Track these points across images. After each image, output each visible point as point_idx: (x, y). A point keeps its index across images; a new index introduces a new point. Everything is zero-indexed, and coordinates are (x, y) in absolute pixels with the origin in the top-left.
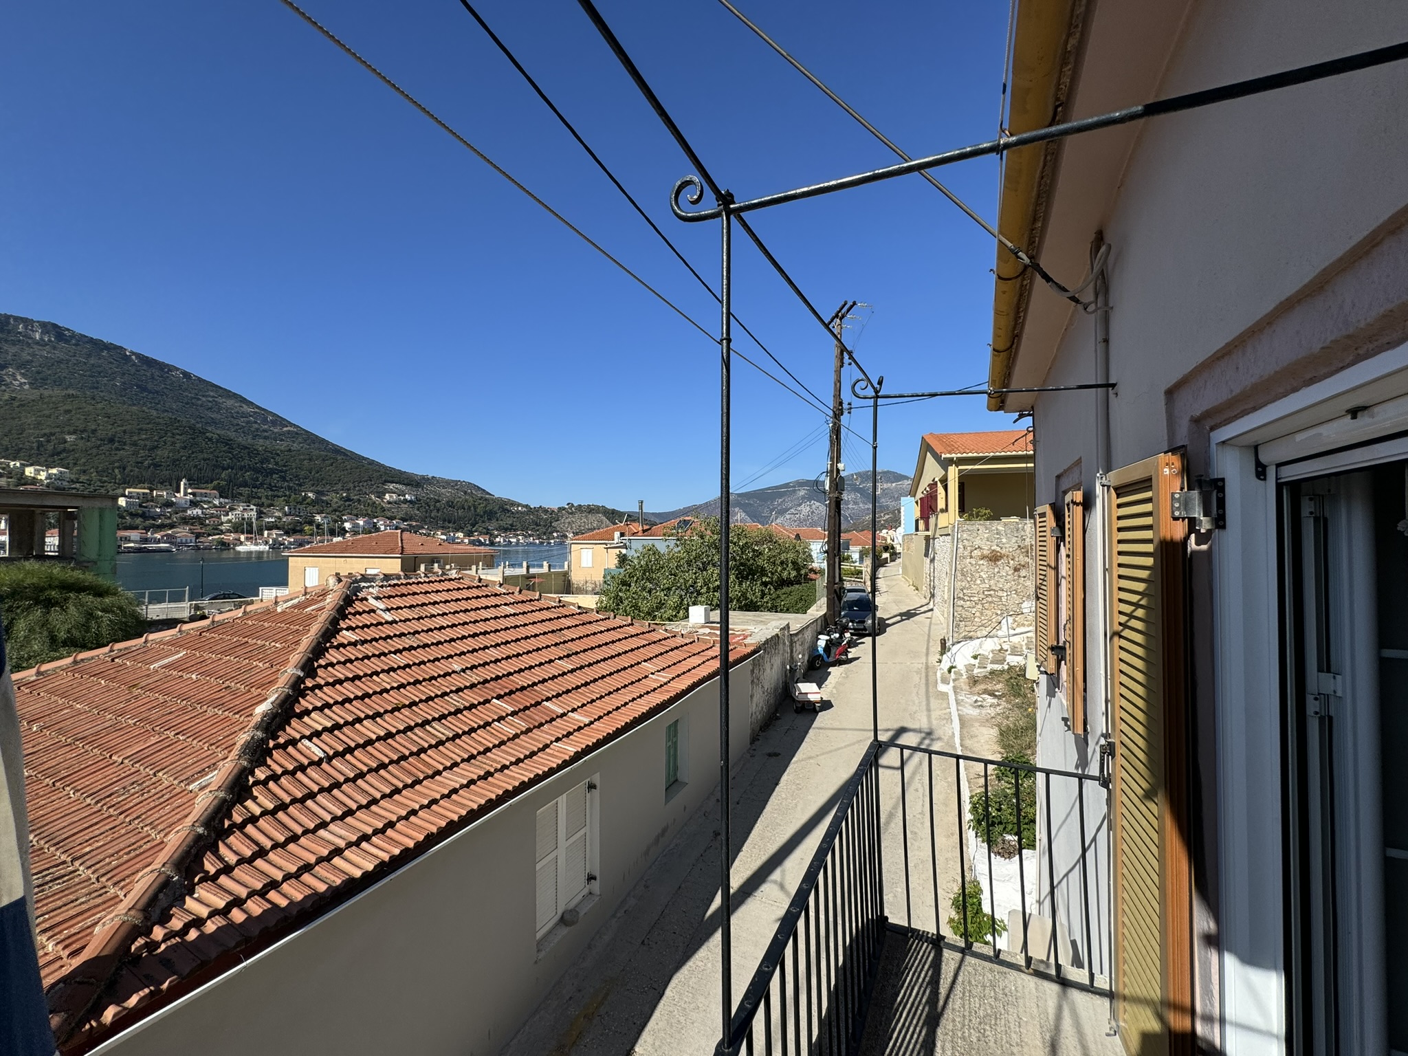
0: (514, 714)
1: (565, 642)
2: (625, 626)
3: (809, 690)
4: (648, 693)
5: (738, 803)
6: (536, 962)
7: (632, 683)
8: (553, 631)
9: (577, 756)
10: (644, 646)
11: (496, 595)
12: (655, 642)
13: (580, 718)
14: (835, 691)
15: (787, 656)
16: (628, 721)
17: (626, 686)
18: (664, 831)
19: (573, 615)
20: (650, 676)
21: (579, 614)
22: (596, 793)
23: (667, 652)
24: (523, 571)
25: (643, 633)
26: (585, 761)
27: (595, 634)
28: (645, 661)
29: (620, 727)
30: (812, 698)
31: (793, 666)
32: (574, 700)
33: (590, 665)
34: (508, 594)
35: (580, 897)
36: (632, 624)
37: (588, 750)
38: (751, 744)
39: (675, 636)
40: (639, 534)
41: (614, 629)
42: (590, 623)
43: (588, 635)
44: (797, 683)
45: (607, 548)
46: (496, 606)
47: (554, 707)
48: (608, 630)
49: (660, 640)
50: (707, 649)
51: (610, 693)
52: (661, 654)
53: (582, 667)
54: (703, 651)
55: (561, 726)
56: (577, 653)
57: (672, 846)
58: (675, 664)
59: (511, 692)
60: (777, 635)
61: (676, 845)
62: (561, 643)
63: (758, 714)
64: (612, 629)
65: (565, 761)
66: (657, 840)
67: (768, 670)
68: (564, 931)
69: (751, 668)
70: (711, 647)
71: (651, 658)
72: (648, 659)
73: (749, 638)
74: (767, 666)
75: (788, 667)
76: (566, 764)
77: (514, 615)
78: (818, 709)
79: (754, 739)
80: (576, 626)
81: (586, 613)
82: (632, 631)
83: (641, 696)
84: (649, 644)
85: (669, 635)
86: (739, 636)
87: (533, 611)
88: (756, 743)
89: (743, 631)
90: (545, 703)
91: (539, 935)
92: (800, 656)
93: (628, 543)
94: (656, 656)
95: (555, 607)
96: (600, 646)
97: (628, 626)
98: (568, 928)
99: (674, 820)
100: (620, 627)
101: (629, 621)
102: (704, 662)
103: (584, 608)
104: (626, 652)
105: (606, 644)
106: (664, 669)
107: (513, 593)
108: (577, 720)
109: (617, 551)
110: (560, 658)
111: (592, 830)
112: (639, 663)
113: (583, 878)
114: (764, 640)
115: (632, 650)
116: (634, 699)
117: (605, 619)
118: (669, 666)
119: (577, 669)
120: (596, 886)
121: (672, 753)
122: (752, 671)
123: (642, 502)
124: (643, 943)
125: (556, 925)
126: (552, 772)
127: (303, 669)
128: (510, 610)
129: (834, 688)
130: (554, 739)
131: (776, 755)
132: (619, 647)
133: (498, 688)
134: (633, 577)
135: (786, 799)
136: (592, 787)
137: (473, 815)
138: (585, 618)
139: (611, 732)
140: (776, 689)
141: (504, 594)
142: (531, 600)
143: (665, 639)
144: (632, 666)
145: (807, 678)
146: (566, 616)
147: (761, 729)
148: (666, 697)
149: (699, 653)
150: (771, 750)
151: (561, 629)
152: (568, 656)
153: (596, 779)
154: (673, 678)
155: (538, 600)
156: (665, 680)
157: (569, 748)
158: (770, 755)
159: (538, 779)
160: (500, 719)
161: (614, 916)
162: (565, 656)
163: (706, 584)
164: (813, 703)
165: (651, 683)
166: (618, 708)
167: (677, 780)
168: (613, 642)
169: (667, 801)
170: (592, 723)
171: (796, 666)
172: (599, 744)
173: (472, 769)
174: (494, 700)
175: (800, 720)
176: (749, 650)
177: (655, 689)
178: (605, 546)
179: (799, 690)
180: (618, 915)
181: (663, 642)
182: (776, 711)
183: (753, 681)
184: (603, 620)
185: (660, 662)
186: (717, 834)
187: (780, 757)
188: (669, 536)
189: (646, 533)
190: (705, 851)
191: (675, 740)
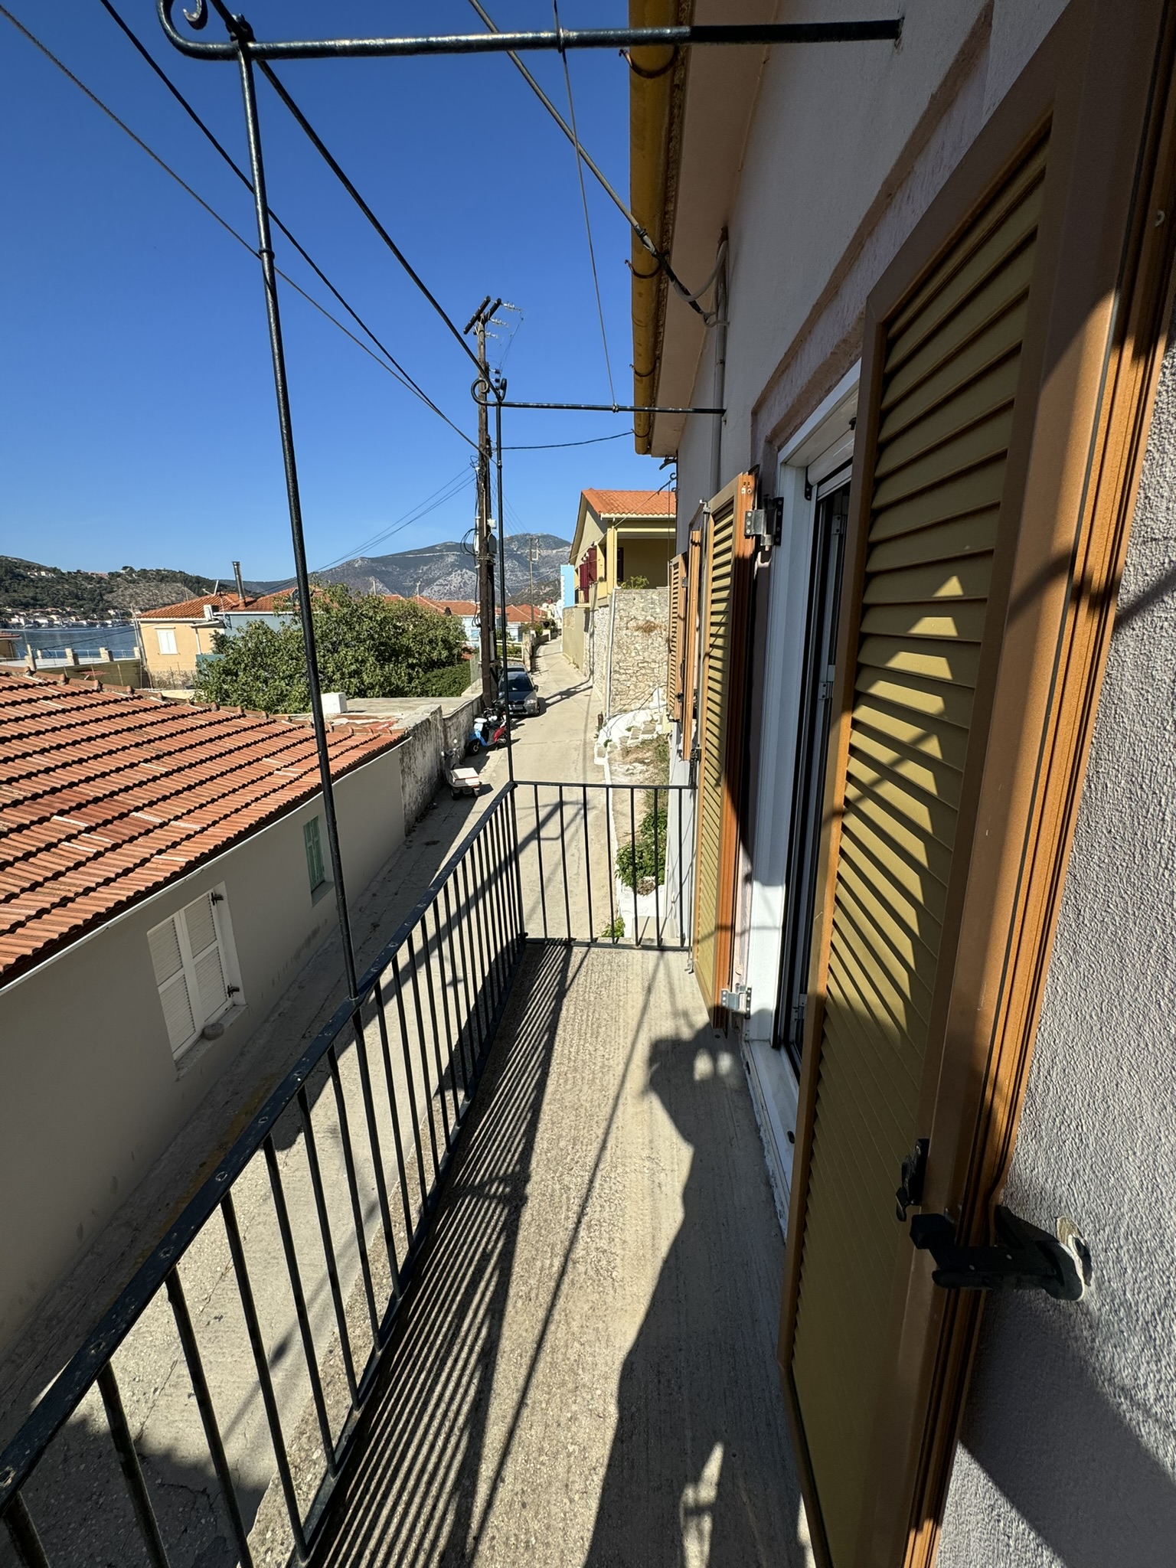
0: (88, 830)
1: (149, 741)
2: (235, 718)
3: (467, 776)
4: (275, 791)
6: (178, 1080)
7: (253, 782)
8: (129, 729)
9: (190, 866)
10: (263, 740)
11: (26, 686)
12: (277, 735)
13: (188, 825)
14: (494, 775)
15: (441, 742)
16: (253, 822)
17: (244, 786)
18: (315, 932)
19: (156, 708)
20: (276, 772)
21: (166, 706)
22: (223, 904)
23: (294, 745)
24: (69, 661)
25: (260, 725)
26: (202, 870)
27: (192, 729)
28: (266, 756)
29: (243, 829)
30: (470, 783)
31: (447, 752)
32: (176, 807)
33: (191, 766)
34: (46, 685)
35: (222, 1011)
36: (244, 716)
37: (204, 858)
38: (406, 836)
39: (303, 727)
40: (240, 608)
41: (219, 722)
42: (183, 716)
43: (182, 732)
44: (453, 769)
45: (196, 628)
46: (30, 701)
47: (149, 817)
48: (211, 724)
49: (284, 732)
50: (346, 739)
51: (224, 795)
52: (287, 747)
53: (180, 770)
54: (341, 741)
55: (162, 837)
56: (170, 753)
57: (326, 946)
58: (306, 757)
59: (79, 806)
60: (428, 720)
62: (144, 742)
63: (412, 804)
64: (215, 723)
65: (174, 873)
66: (308, 941)
67: (420, 758)
68: (209, 1045)
69: (400, 756)
70: (350, 737)
71: (274, 754)
72: (271, 755)
73: (395, 725)
74: (419, 754)
75: (443, 754)
76: (175, 876)
77: (64, 711)
78: (477, 793)
79: (409, 831)
80: (163, 721)
81: (176, 705)
82: (244, 723)
83: (266, 795)
84: (270, 737)
85: (294, 726)
86: (384, 723)
87: (92, 706)
88: (413, 834)
89: (388, 718)
90: (134, 813)
91: (176, 1056)
92: (455, 741)
93: (226, 621)
94: (281, 750)
95: (126, 699)
96: (201, 743)
97: (239, 717)
98: (212, 1042)
99: (326, 921)
100: (227, 720)
101: (239, 712)
102: (342, 753)
103: (172, 699)
104: (239, 748)
105: (211, 740)
106: (292, 764)
107: (55, 683)
108: (183, 829)
109: (211, 631)
110: (146, 761)
111: (226, 943)
112: (258, 760)
113: (222, 993)
114: (412, 725)
115: (248, 745)
116: (257, 799)
117: (205, 711)
118: (299, 761)
119: (174, 771)
120: (239, 997)
121: (314, 852)
122: (402, 760)
123: (238, 564)
124: (304, 1037)
125: (197, 1042)
126: (158, 886)
128: (54, 705)
129: (494, 771)
130: (154, 852)
131: (435, 843)
132: (228, 744)
133: (58, 802)
134: (239, 663)
136: (216, 898)
137: (52, 947)
138: (174, 711)
139: (232, 836)
140: (430, 779)
141: (40, 684)
142: (86, 692)
143: (290, 730)
144: (250, 763)
145: (463, 764)
146: (145, 710)
147: (417, 820)
148: (299, 793)
149: (335, 743)
150: (429, 840)
151: (141, 727)
152: (158, 757)
153: (221, 889)
154: (306, 773)
155: (98, 691)
156: (296, 776)
157: (178, 859)
158: (428, 844)
159: (139, 896)
160: (69, 838)
161: (266, 1021)
162: (152, 758)
163: (338, 669)
164: (472, 788)
165: (277, 780)
166: (237, 811)
167: (324, 881)
168: (220, 738)
169: (314, 903)
170: (204, 829)
171: (451, 752)
172: (217, 851)
173: (39, 898)
174: (55, 817)
175: (459, 806)
176: (395, 736)
177: (283, 786)
178: (192, 625)
179: (456, 776)
180: (272, 1019)
181: (288, 734)
182: (433, 800)
183: (403, 771)
184: (201, 712)
185: (287, 757)
186: (375, 926)
187: (439, 844)
188: (283, 610)
189: (250, 607)
190: (364, 943)
191: (316, 839)
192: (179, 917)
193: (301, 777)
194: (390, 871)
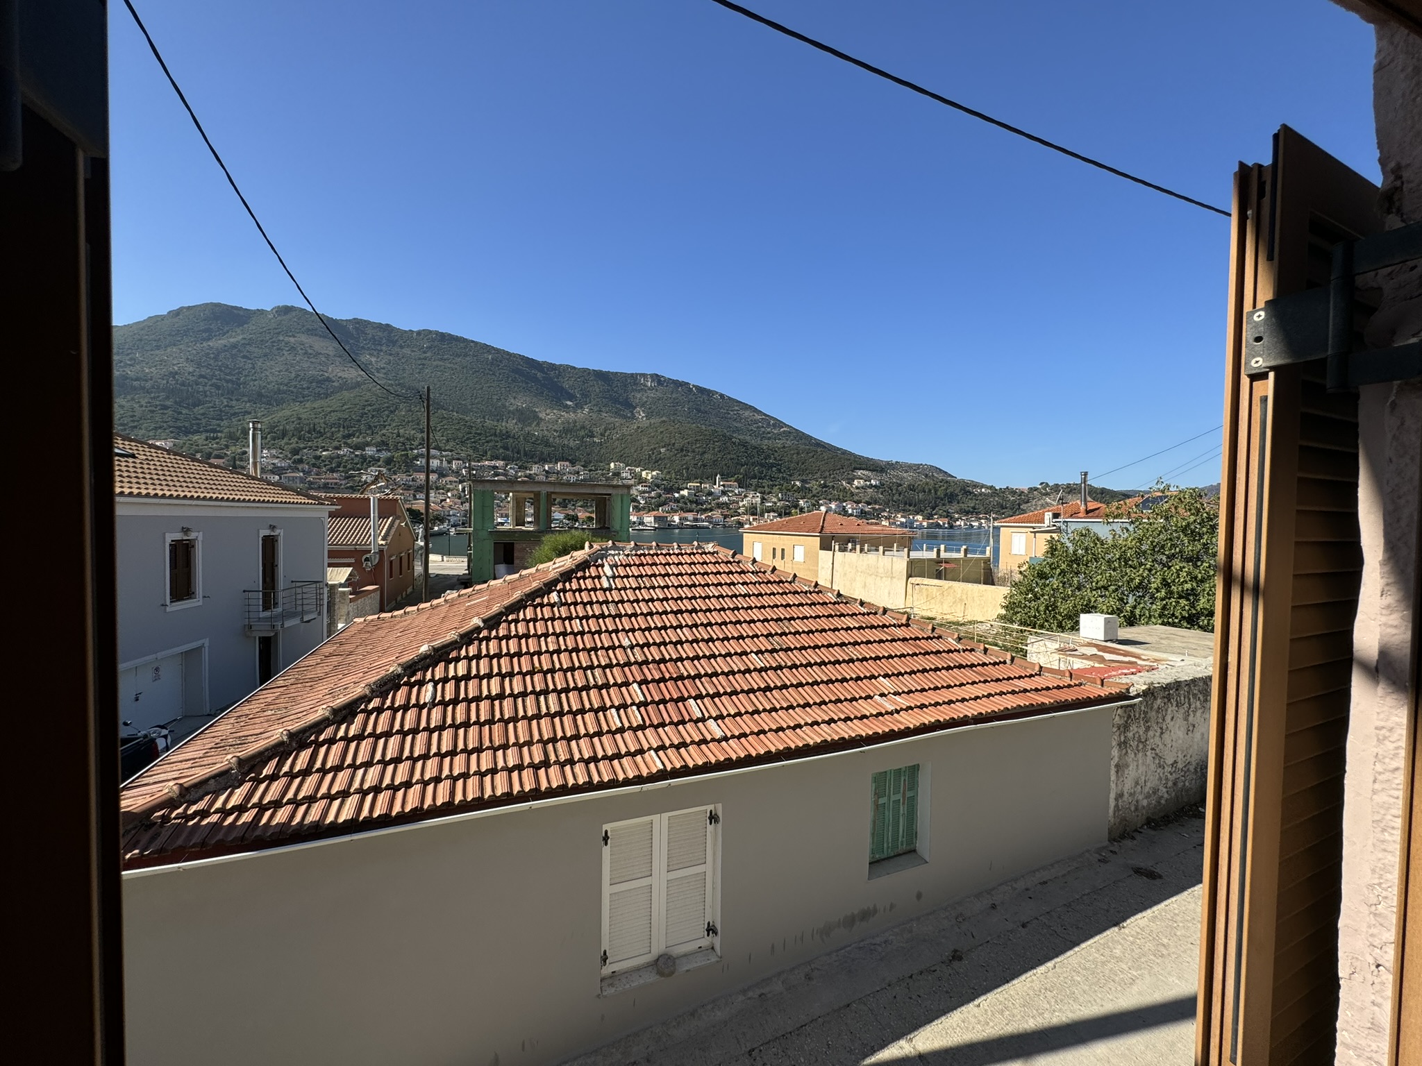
0: (641, 705)
1: (784, 634)
2: (894, 626)
5: (1024, 926)
6: (598, 996)
7: (838, 701)
8: (779, 620)
9: (661, 776)
11: (742, 572)
13: (717, 729)
16: (774, 750)
17: (823, 703)
18: (866, 915)
20: (877, 697)
22: (718, 828)
23: (938, 669)
24: (933, 555)
28: (887, 676)
29: (754, 754)
32: (732, 705)
35: (691, 947)
37: (682, 772)
38: (1112, 840)
40: (1080, 515)
43: (825, 630)
45: (1035, 533)
47: (698, 708)
52: (924, 671)
56: (788, 649)
57: (878, 940)
59: (661, 680)
61: (885, 942)
62: (777, 634)
66: (850, 921)
68: (651, 977)
69: (1118, 721)
70: (1031, 677)
71: (901, 674)
72: (894, 675)
73: (1141, 674)
76: (637, 780)
77: (746, 595)
79: (1117, 836)
80: (818, 617)
84: (916, 654)
86: (1131, 666)
87: (775, 594)
88: (1128, 843)
89: (1151, 660)
90: (690, 700)
91: (612, 968)
93: (1063, 527)
94: (913, 673)
95: (806, 592)
97: (899, 626)
98: (658, 977)
99: (892, 906)
100: (885, 626)
101: (904, 621)
102: (992, 695)
103: (845, 597)
104: (865, 659)
106: (910, 692)
108: (710, 731)
109: (1048, 536)
110: (759, 652)
112: (873, 677)
113: (698, 926)
115: (878, 658)
118: (923, 690)
119: (772, 668)
120: (721, 943)
121: (902, 811)
123: (1086, 474)
124: (750, 1052)
125: (646, 967)
126: (612, 784)
127: (484, 621)
128: (745, 590)
130: (657, 746)
131: (1152, 875)
133: (652, 672)
135: (1119, 960)
136: (713, 818)
138: (842, 608)
141: (754, 572)
142: (780, 582)
143: (950, 651)
144: (859, 678)
146: (814, 604)
147: (1149, 821)
149: (999, 680)
150: (1146, 865)
151: (793, 619)
152: (773, 651)
153: (720, 810)
154: (910, 708)
155: (790, 583)
156: (894, 708)
157: (661, 763)
158: (1138, 871)
159: (586, 787)
160: (621, 707)
161: (744, 992)
162: (767, 651)
165: (866, 707)
167: (915, 851)
168: (856, 643)
169: (869, 877)
170: (725, 739)
172: (705, 768)
173: (537, 753)
174: (634, 684)
178: (1032, 530)
180: (750, 994)
181: (942, 655)
183: (1122, 743)
186: (957, 956)
187: (1158, 882)
188: (1115, 518)
189: (1090, 515)
190: (921, 973)
191: (909, 794)
192: (660, 822)
193: (898, 712)
194: (1045, 883)
